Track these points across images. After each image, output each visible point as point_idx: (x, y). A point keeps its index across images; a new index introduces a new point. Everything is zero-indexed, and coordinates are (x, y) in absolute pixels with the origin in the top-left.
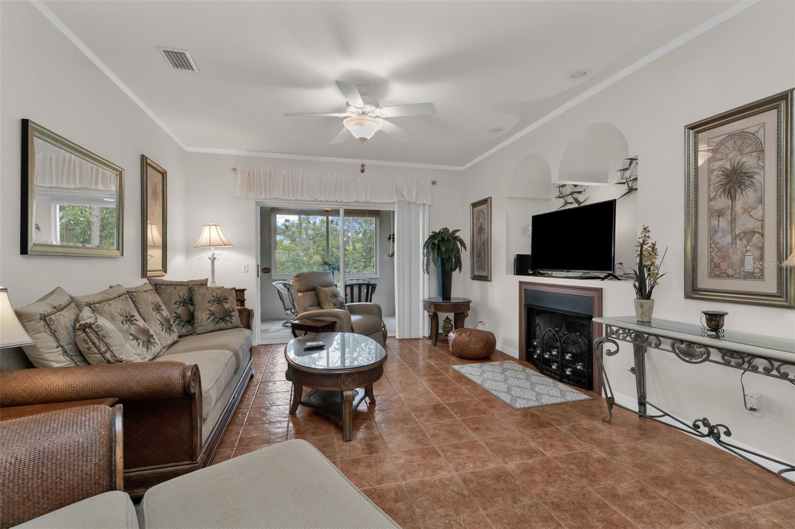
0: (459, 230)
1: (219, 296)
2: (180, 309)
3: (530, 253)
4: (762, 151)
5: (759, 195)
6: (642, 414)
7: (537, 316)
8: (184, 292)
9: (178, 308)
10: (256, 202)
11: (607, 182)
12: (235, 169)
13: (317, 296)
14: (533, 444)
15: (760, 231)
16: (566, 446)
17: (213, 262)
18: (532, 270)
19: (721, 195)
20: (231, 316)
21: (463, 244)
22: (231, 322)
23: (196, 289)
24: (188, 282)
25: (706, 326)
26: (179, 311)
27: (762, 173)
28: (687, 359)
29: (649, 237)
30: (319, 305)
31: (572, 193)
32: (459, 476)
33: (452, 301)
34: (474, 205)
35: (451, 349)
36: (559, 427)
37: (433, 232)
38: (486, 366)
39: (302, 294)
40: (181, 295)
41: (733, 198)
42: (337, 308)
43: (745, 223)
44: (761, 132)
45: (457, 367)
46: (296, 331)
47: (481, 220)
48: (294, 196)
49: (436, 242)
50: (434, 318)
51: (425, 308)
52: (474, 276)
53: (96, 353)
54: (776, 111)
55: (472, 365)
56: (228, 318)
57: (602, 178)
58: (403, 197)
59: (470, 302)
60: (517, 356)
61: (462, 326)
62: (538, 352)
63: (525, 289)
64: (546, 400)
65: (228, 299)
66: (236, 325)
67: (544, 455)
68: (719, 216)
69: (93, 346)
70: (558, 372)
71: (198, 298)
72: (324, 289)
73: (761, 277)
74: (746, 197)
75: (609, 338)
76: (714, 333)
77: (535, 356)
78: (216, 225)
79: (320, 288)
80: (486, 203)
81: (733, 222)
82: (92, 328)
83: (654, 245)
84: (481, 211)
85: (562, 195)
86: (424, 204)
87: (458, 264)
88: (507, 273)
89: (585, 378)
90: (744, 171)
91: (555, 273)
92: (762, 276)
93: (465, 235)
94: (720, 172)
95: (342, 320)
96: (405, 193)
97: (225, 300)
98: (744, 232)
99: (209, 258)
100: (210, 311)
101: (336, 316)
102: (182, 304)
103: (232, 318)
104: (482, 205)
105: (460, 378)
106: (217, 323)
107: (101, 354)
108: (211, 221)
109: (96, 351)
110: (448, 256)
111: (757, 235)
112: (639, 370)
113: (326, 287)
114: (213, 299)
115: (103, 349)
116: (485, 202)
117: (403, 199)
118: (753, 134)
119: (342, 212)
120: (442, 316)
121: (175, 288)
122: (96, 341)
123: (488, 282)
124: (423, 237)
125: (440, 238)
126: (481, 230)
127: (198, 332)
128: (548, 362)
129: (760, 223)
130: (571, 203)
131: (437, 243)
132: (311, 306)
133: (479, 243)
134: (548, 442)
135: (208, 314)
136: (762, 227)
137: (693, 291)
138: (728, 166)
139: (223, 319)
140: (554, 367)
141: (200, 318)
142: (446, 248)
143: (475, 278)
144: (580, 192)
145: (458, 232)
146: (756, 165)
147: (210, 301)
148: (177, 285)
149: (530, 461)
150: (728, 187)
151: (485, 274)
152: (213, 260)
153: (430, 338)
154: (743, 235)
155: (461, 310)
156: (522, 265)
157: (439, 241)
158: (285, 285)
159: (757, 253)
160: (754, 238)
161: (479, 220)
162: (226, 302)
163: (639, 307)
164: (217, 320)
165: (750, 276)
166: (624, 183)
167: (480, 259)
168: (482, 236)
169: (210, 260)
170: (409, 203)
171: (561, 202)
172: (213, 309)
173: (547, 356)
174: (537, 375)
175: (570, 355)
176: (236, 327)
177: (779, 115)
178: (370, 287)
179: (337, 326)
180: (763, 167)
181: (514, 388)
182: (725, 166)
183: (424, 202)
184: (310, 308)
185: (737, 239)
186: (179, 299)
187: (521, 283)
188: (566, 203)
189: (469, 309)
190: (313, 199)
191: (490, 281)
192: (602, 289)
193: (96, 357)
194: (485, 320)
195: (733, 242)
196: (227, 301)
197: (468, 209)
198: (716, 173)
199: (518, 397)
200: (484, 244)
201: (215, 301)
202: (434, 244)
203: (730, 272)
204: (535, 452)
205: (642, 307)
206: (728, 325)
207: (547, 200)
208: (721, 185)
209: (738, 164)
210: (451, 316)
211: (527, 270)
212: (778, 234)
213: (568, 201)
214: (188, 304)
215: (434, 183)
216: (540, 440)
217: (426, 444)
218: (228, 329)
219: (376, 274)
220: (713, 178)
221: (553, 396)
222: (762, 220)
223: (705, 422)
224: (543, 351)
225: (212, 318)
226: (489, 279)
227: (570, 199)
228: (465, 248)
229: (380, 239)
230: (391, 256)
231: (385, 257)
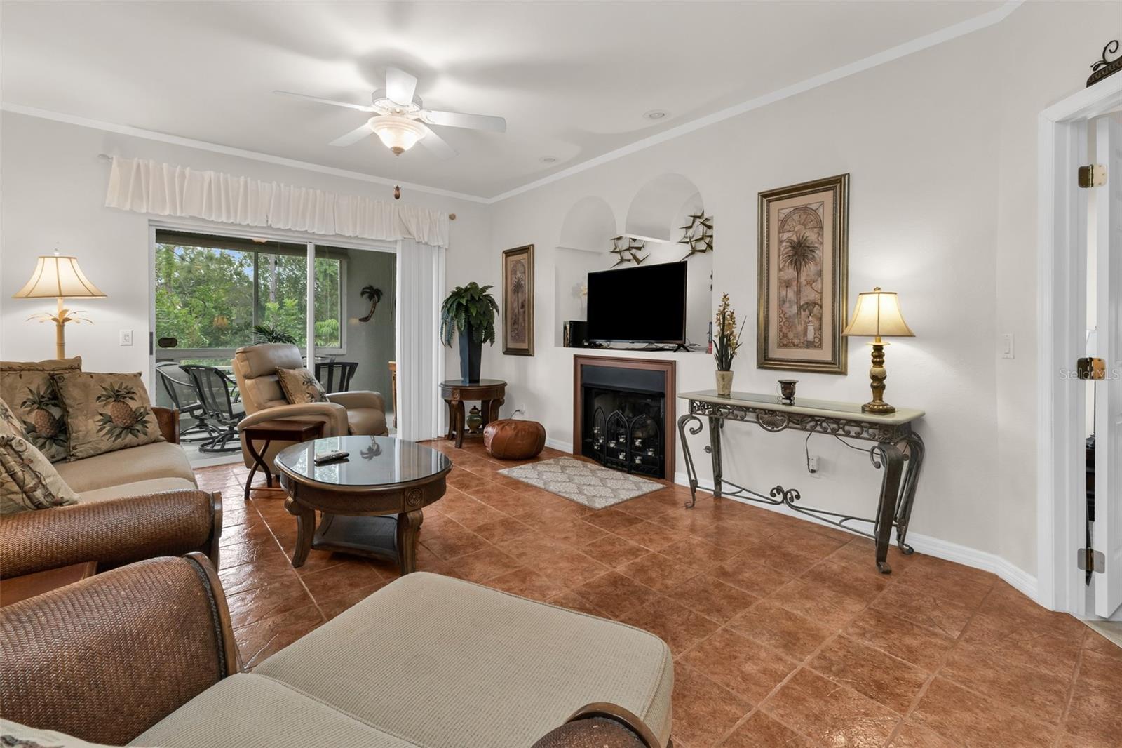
0: (492, 287)
1: (116, 389)
2: (34, 414)
3: (585, 319)
4: (822, 228)
5: (819, 269)
6: (718, 494)
7: (595, 397)
8: (38, 383)
9: (30, 412)
10: (150, 220)
11: (669, 240)
12: (104, 156)
13: (280, 384)
14: (632, 543)
15: (820, 303)
16: (664, 538)
17: (61, 328)
18: (587, 341)
19: (788, 266)
20: (144, 423)
21: (495, 306)
22: (145, 434)
23: (66, 376)
24: (42, 364)
25: (782, 395)
26: (33, 418)
27: (821, 249)
28: (770, 428)
29: (728, 305)
30: (284, 397)
31: (629, 249)
32: (573, 591)
33: (481, 384)
34: (508, 253)
35: (489, 449)
36: (649, 521)
37: (457, 288)
38: (540, 466)
39: (253, 380)
40: (34, 388)
41: (798, 271)
42: (316, 401)
43: (809, 295)
44: (821, 210)
45: (505, 471)
46: (253, 441)
47: (519, 275)
48: (228, 217)
49: (461, 302)
50: (455, 410)
51: (443, 395)
52: (507, 349)
53: (13, 493)
54: (832, 191)
55: (523, 466)
56: (139, 427)
57: (663, 234)
58: (410, 234)
59: (505, 384)
60: (570, 450)
61: (496, 418)
62: (601, 441)
63: (582, 365)
64: (625, 495)
65: (134, 393)
66: (153, 438)
67: (647, 551)
68: (787, 287)
69: (10, 479)
70: (627, 463)
71: (72, 394)
72: (291, 371)
73: (820, 346)
74: (810, 269)
75: (694, 415)
76: (788, 401)
77: (596, 448)
78: (70, 258)
79: (285, 370)
80: (527, 252)
81: (798, 292)
82: (11, 446)
83: (733, 313)
84: (519, 262)
85: (617, 250)
86: (439, 246)
87: (490, 336)
89: (656, 465)
90: (807, 245)
91: (614, 344)
92: (820, 344)
93: (497, 294)
94: (788, 244)
95: (336, 418)
96: (413, 229)
97: (130, 395)
98: (807, 303)
99: (55, 319)
100: (101, 415)
101: (326, 413)
102: (36, 406)
103: (146, 425)
104: (520, 257)
105: (516, 484)
106: (119, 435)
107: (25, 493)
108: (56, 250)
109: (16, 488)
110: (479, 322)
111: (817, 306)
112: (715, 449)
113: (294, 368)
114: (104, 393)
115: (30, 482)
116: (526, 250)
117: (410, 237)
118: (815, 211)
119: (311, 251)
120: (469, 405)
121: (21, 376)
122: (17, 469)
123: (530, 357)
124: (438, 297)
125: (469, 296)
126: (518, 287)
127: (80, 455)
128: (614, 453)
129: (819, 295)
130: (629, 260)
131: (464, 303)
132: (271, 400)
133: (515, 305)
134: (646, 538)
135: (99, 421)
136: (821, 299)
137: (765, 361)
138: (795, 238)
139: (129, 429)
140: (621, 457)
141: (83, 428)
142: (477, 311)
143: (508, 351)
144: (639, 249)
145: (490, 289)
146: (816, 240)
147: (99, 398)
148: (24, 370)
149: (638, 560)
150: (795, 258)
151: (525, 346)
152: (61, 323)
153: (450, 437)
154: (806, 306)
155: (494, 396)
156: (577, 335)
157: (467, 301)
158: (186, 369)
159: (817, 324)
160: (815, 309)
161: (515, 274)
162: (132, 398)
163: (720, 379)
164: (117, 431)
165: (810, 345)
166: (687, 243)
167: (516, 326)
168: (520, 295)
169: (55, 323)
170: (418, 243)
171: (617, 257)
172: (108, 411)
173: (612, 445)
174: (602, 470)
175: (640, 440)
176: (154, 442)
177: (835, 196)
178: (348, 368)
179: (327, 428)
180: (822, 243)
181: (585, 487)
182: (792, 238)
183: (440, 244)
184: (270, 404)
185: (802, 310)
186: (31, 397)
187: (576, 357)
188: (622, 260)
189: (503, 396)
190: (265, 225)
191: (533, 356)
192: (675, 361)
193: (12, 500)
194: (523, 408)
195: (798, 313)
196: (133, 395)
197: (499, 259)
198: (784, 244)
199: (594, 496)
200: (523, 306)
201: (110, 397)
202: (460, 305)
203: (796, 341)
204: (638, 550)
205: (723, 379)
206: (799, 393)
207: (600, 254)
208: (789, 256)
209: (803, 237)
210: (479, 404)
211: (582, 341)
212: (833, 306)
213: (625, 258)
214: (47, 405)
215: (452, 217)
216: (638, 537)
217: (516, 567)
218: (138, 445)
219: (341, 347)
220: (782, 249)
221: (628, 490)
222: (821, 293)
223: (779, 490)
224: (607, 441)
225: (107, 428)
226: (531, 353)
227: (627, 255)
228: (498, 311)
229: (348, 294)
230: (365, 320)
231: (355, 321)
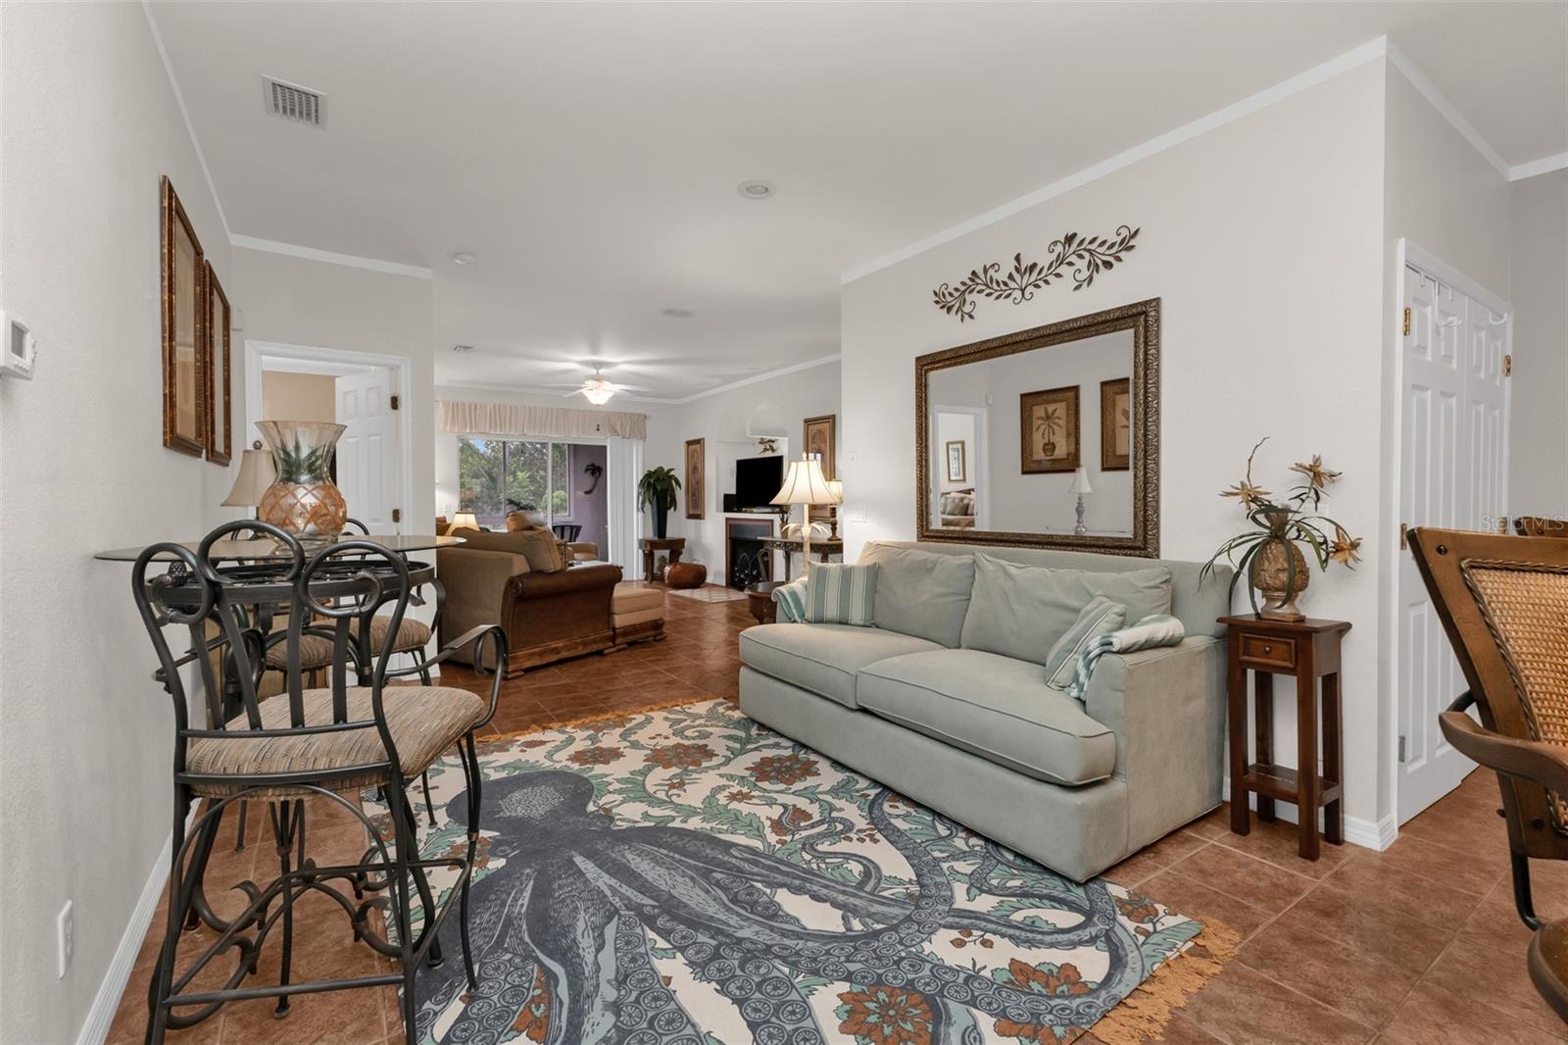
0: (674, 469)
3: (735, 493)
7: (738, 546)
18: (737, 507)
21: (678, 483)
31: (769, 442)
33: (667, 539)
34: (689, 443)
35: (665, 582)
37: (648, 471)
38: (696, 590)
45: (671, 592)
47: (695, 459)
49: (652, 481)
50: (649, 558)
51: (640, 547)
52: (688, 514)
54: (829, 423)
55: (685, 590)
58: (616, 432)
59: (683, 540)
60: (724, 584)
61: (678, 561)
62: (737, 574)
63: (731, 524)
80: (700, 443)
84: (695, 450)
86: (638, 439)
87: (674, 503)
88: (717, 511)
91: (755, 510)
93: (680, 474)
96: (618, 428)
104: (695, 446)
110: (663, 495)
116: (698, 442)
117: (616, 434)
118: (824, 433)
120: (658, 554)
123: (701, 520)
124: (637, 476)
125: (655, 477)
126: (695, 469)
130: (768, 449)
133: (693, 482)
142: (661, 486)
143: (690, 516)
144: (773, 441)
145: (673, 471)
151: (699, 512)
153: (646, 579)
155: (676, 547)
156: (730, 503)
157: (654, 481)
161: (693, 459)
167: (694, 498)
168: (696, 475)
170: (622, 438)
173: (742, 576)
174: (735, 591)
177: (830, 426)
178: (575, 529)
180: (826, 451)
182: (817, 447)
187: (727, 519)
188: (766, 450)
189: (683, 547)
191: (704, 519)
192: (773, 520)
194: (697, 556)
197: (683, 448)
200: (698, 483)
202: (649, 482)
207: (753, 444)
209: (820, 447)
210: (666, 553)
211: (733, 507)
213: (767, 447)
215: (646, 417)
219: (570, 514)
221: (739, 597)
226: (702, 517)
228: (680, 487)
229: (574, 471)
230: (588, 493)
231: (581, 493)
